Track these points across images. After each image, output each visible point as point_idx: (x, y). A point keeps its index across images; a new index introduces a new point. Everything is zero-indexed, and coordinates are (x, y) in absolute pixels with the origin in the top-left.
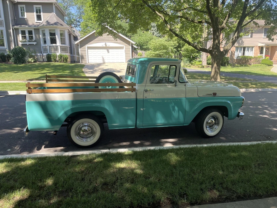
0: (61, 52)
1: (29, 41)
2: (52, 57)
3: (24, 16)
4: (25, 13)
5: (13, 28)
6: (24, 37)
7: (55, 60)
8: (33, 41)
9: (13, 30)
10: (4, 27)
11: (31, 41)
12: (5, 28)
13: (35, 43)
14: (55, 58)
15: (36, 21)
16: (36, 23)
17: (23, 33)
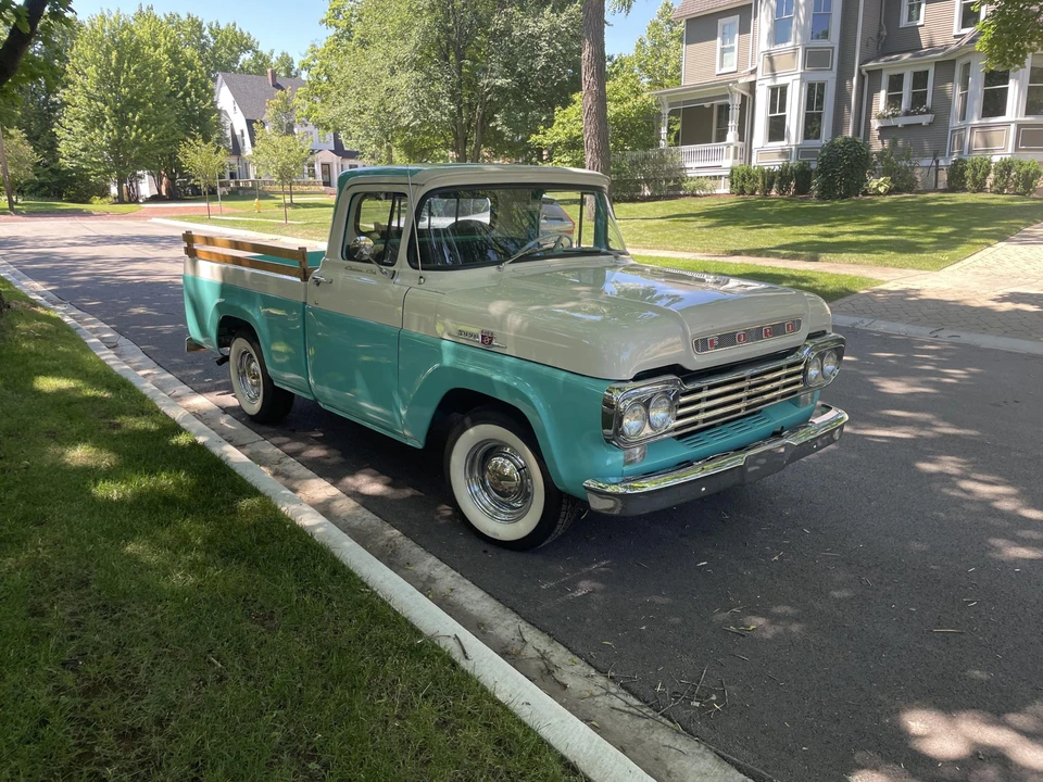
0: (1016, 148)
1: (907, 114)
2: (968, 173)
3: (918, 19)
4: (923, 6)
5: (863, 71)
6: (894, 100)
7: (975, 182)
8: (922, 113)
9: (861, 78)
10: (831, 69)
11: (914, 114)
12: (835, 75)
13: (925, 120)
14: (979, 176)
15: (956, 29)
16: (956, 37)
17: (896, 83)
